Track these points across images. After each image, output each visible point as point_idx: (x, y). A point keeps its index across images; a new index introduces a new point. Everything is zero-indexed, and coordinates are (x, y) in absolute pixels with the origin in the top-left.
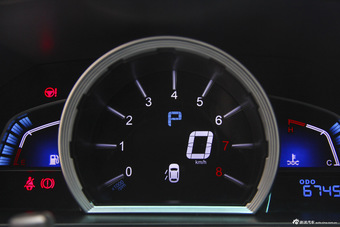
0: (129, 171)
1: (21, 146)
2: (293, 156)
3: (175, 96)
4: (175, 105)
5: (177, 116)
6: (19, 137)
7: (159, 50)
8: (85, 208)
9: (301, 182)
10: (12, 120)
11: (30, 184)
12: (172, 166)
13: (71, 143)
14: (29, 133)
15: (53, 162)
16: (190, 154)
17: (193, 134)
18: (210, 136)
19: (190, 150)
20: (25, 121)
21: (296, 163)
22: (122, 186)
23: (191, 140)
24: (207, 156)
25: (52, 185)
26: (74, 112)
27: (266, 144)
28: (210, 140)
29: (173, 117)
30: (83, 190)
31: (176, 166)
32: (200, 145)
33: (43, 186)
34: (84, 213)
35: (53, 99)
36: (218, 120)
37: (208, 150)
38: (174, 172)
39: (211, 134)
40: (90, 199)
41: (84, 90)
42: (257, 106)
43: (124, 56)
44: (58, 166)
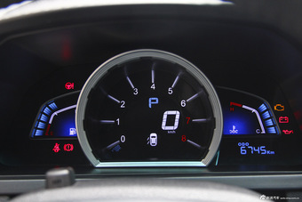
0: (123, 139)
1: (50, 122)
2: (234, 127)
3: (153, 87)
4: (153, 93)
5: (155, 101)
6: (48, 116)
7: (141, 58)
8: (94, 164)
9: (239, 144)
10: (44, 105)
11: (57, 148)
12: (152, 135)
13: (84, 121)
14: (55, 113)
15: (72, 133)
16: (164, 127)
17: (166, 113)
18: (177, 114)
19: (164, 123)
20: (53, 105)
21: (236, 132)
22: (118, 148)
23: (165, 117)
24: (176, 128)
25: (72, 149)
26: (86, 100)
27: (214, 120)
28: (178, 117)
29: (153, 101)
30: (93, 152)
31: (155, 135)
32: (171, 120)
33: (65, 149)
34: (93, 167)
35: (71, 90)
36: (183, 103)
37: (176, 124)
38: (153, 139)
39: (178, 112)
40: (97, 158)
41: (92, 86)
42: (208, 95)
43: (118, 62)
44: (75, 136)
